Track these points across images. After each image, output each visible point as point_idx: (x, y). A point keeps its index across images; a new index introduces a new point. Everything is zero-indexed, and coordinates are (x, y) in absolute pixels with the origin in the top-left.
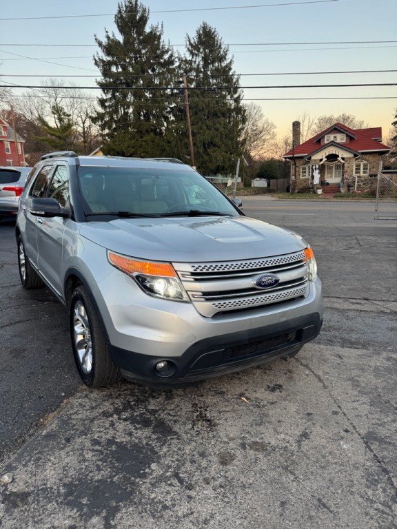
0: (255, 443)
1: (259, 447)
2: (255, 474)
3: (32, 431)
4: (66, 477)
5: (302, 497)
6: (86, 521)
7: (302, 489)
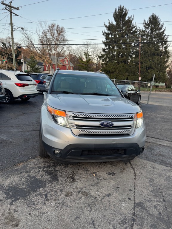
0: (85, 192)
1: (86, 194)
2: (75, 203)
3: (13, 167)
4: (11, 184)
5: (87, 218)
6: (6, 200)
7: (89, 215)
